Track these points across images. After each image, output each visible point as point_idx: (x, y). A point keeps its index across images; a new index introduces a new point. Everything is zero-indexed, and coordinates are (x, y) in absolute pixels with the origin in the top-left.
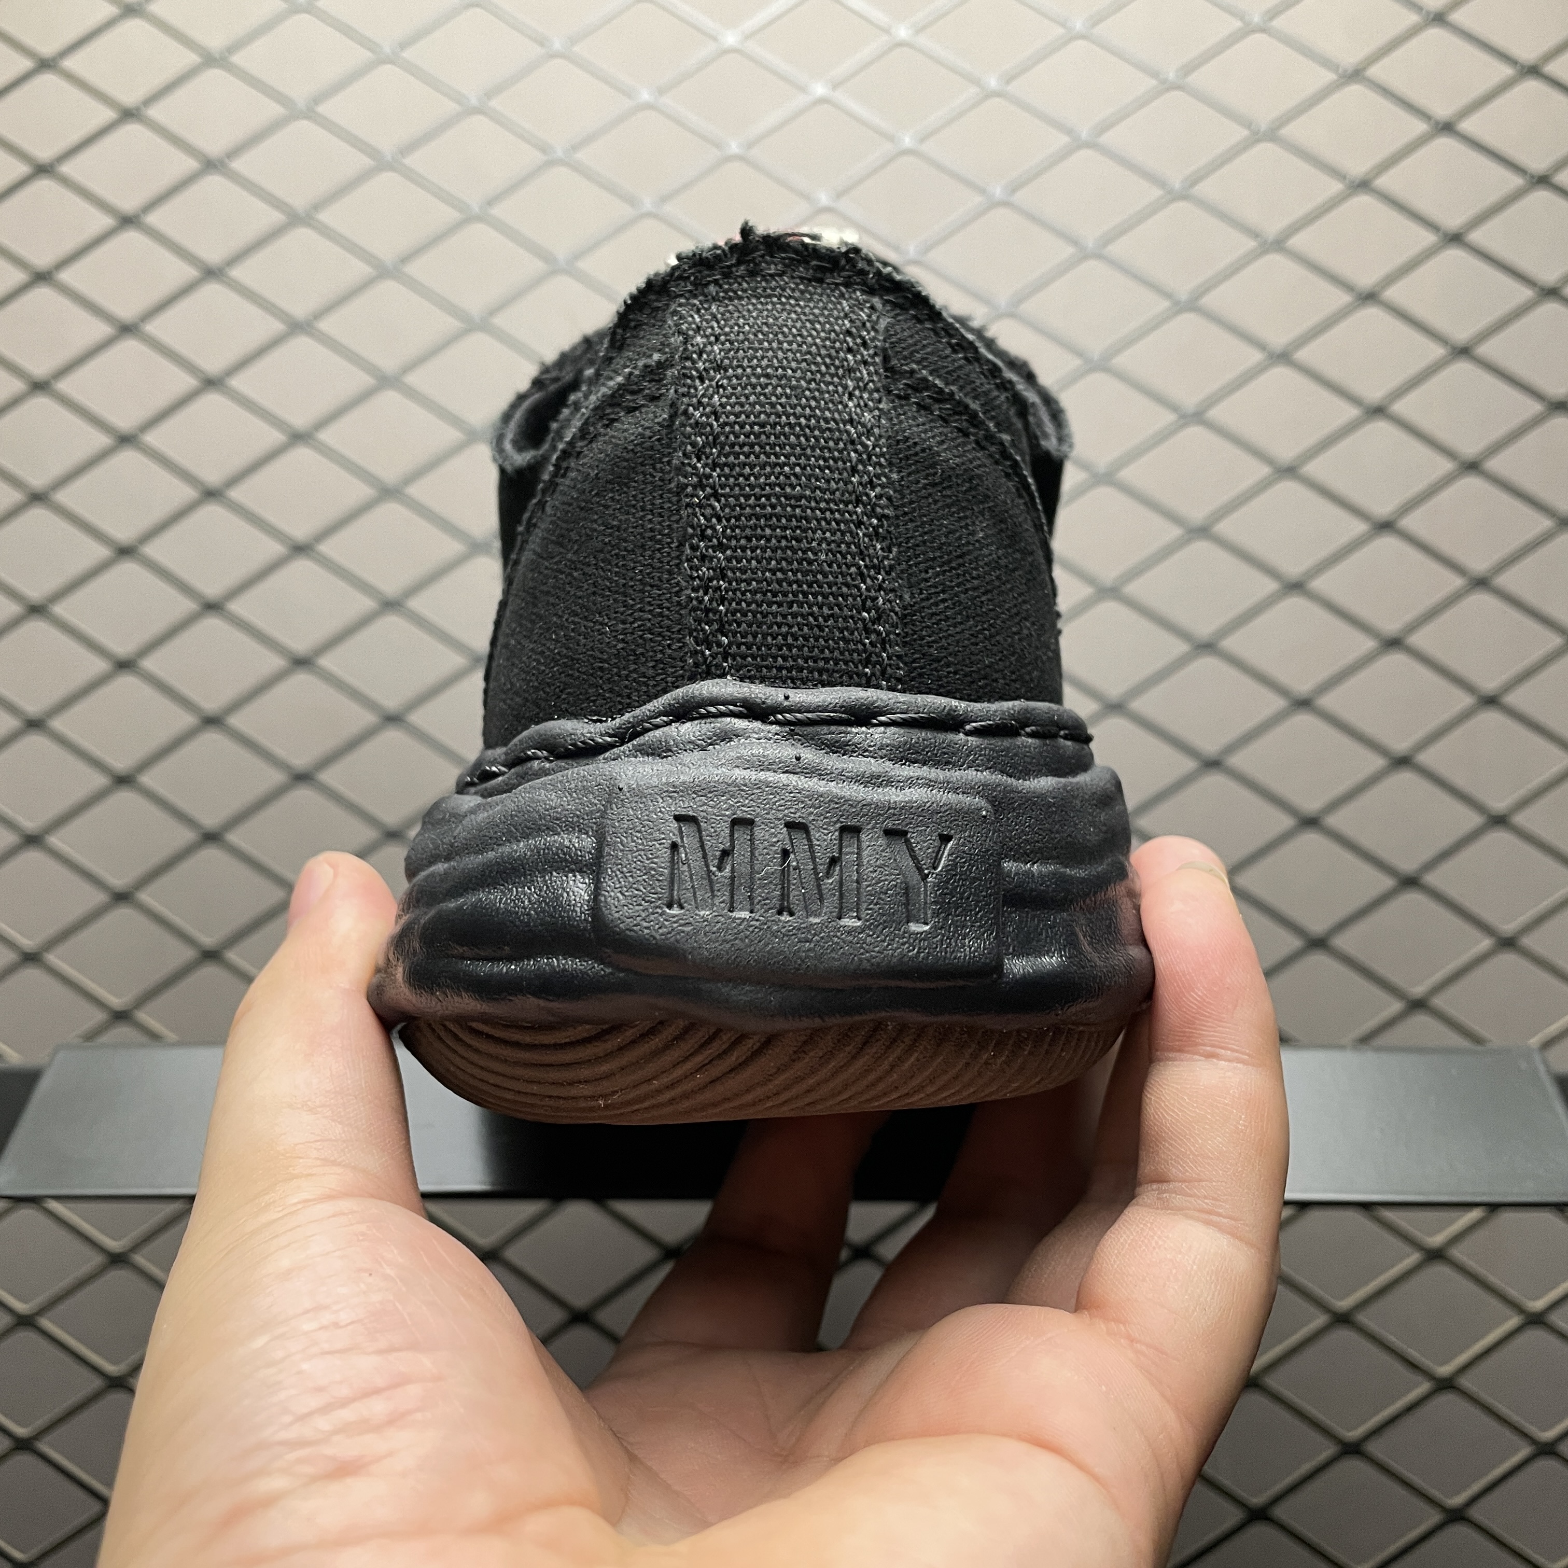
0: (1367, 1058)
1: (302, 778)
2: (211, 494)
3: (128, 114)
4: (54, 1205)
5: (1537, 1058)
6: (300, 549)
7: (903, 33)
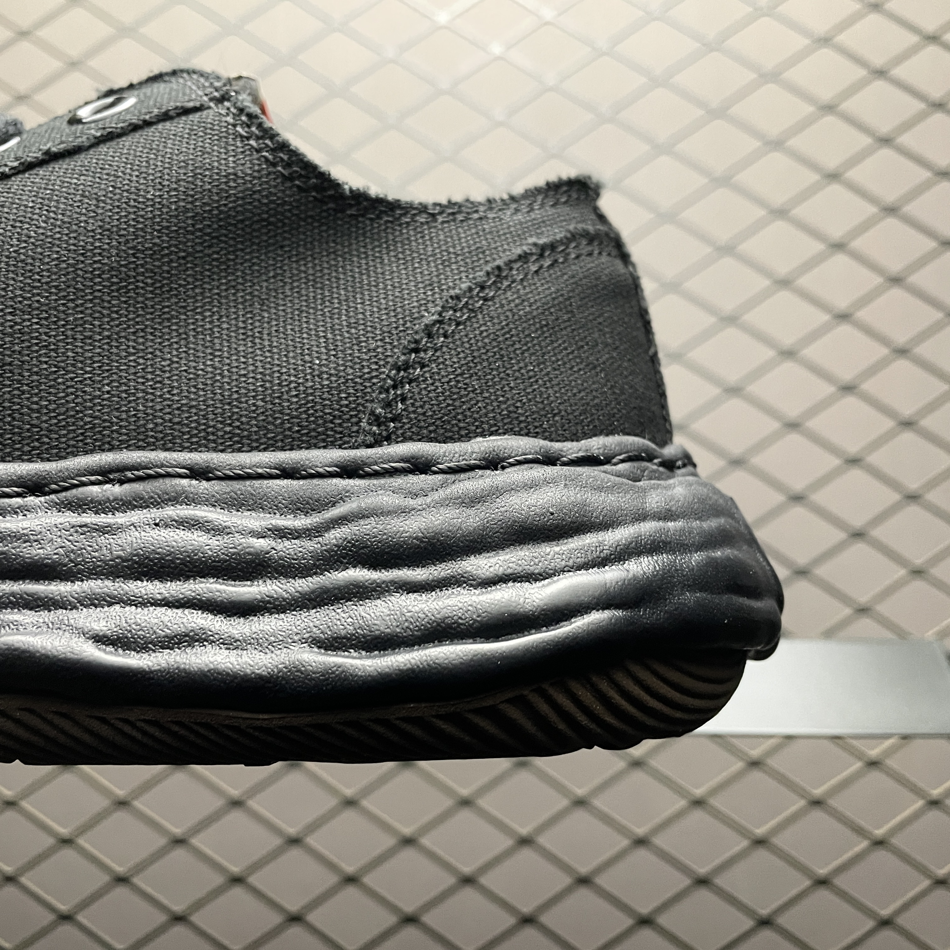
3: (73, 65)
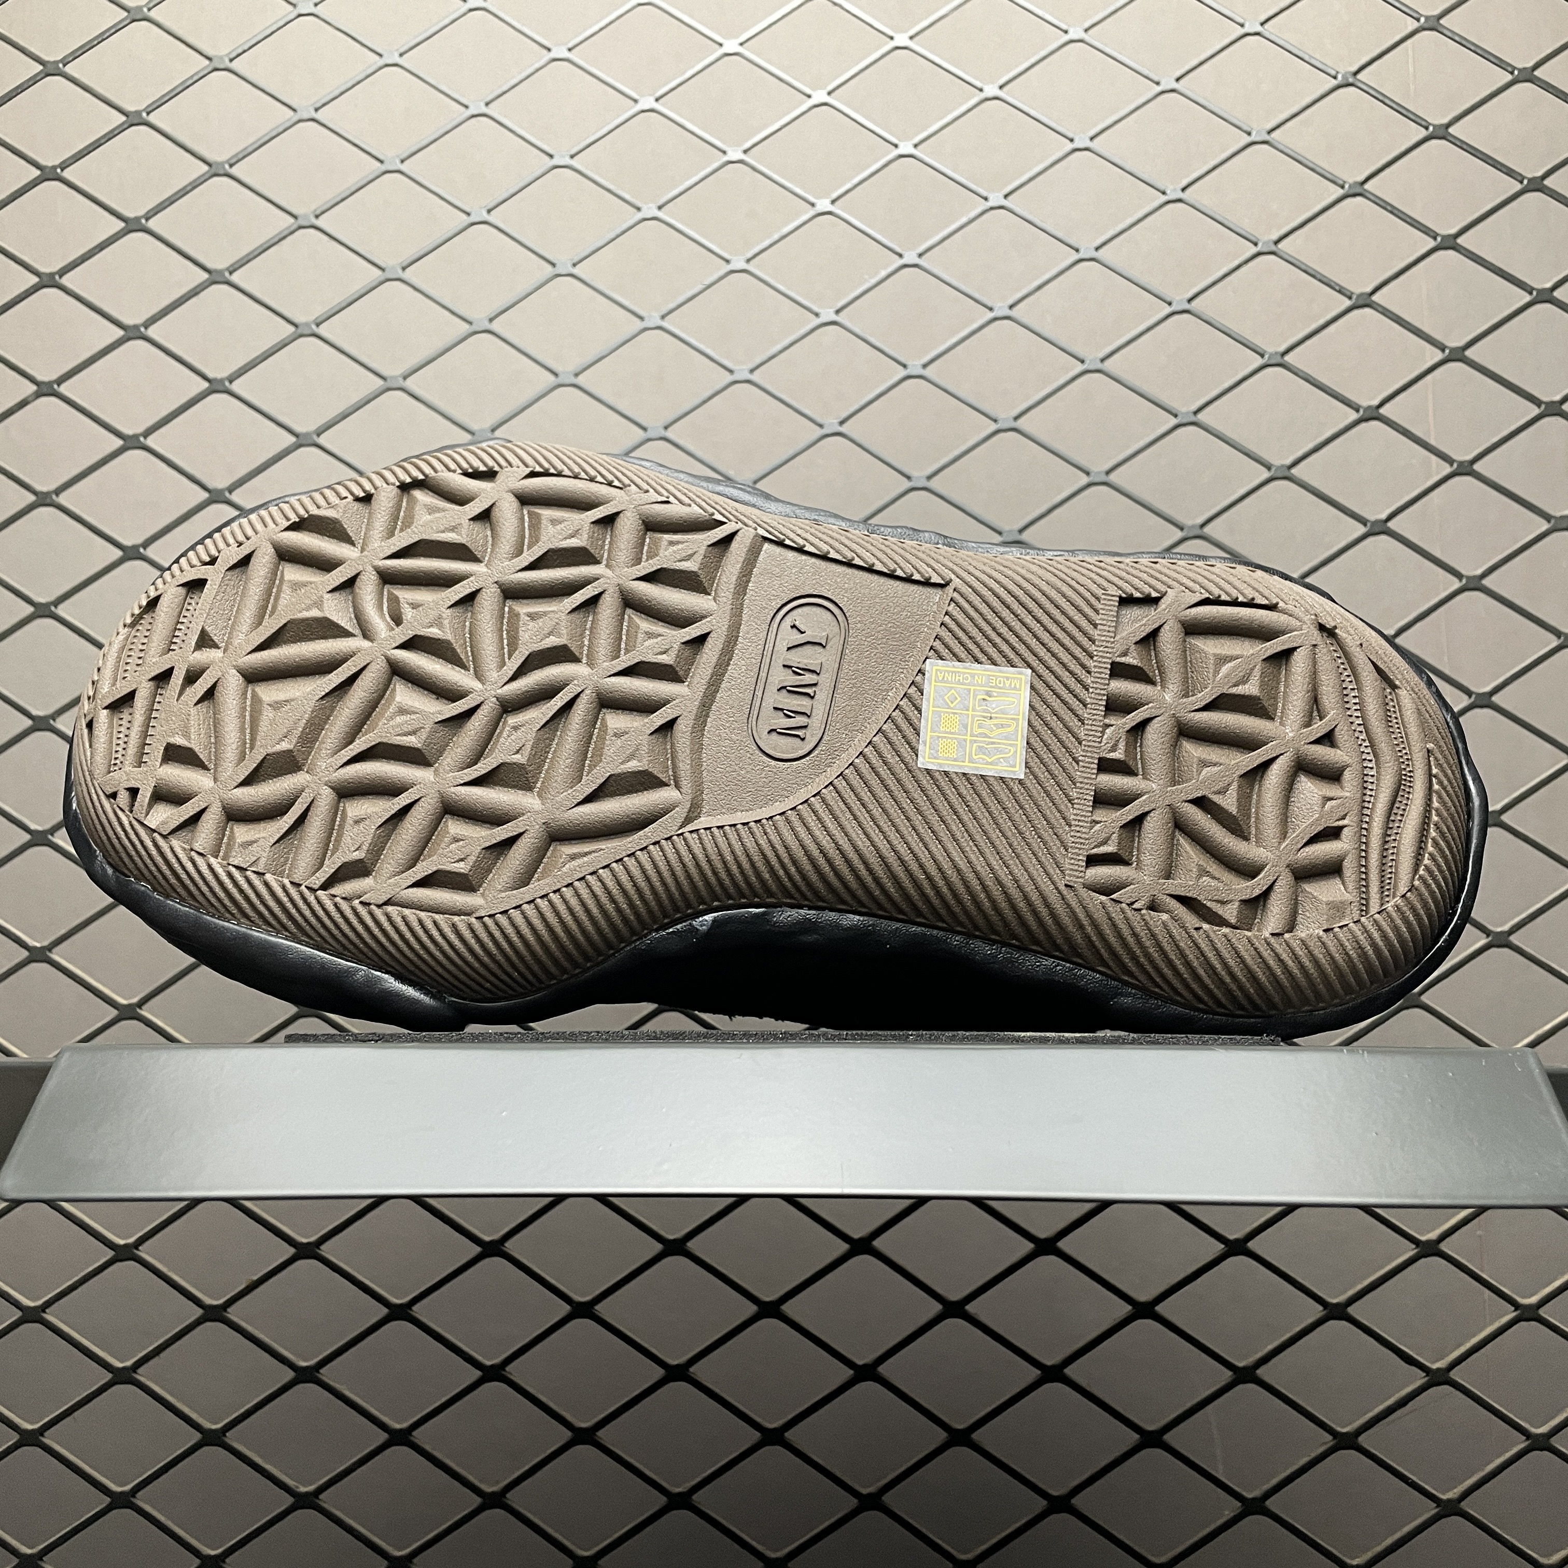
2: (216, 497)
3: (134, 120)
5: (1526, 1053)
7: (901, 39)
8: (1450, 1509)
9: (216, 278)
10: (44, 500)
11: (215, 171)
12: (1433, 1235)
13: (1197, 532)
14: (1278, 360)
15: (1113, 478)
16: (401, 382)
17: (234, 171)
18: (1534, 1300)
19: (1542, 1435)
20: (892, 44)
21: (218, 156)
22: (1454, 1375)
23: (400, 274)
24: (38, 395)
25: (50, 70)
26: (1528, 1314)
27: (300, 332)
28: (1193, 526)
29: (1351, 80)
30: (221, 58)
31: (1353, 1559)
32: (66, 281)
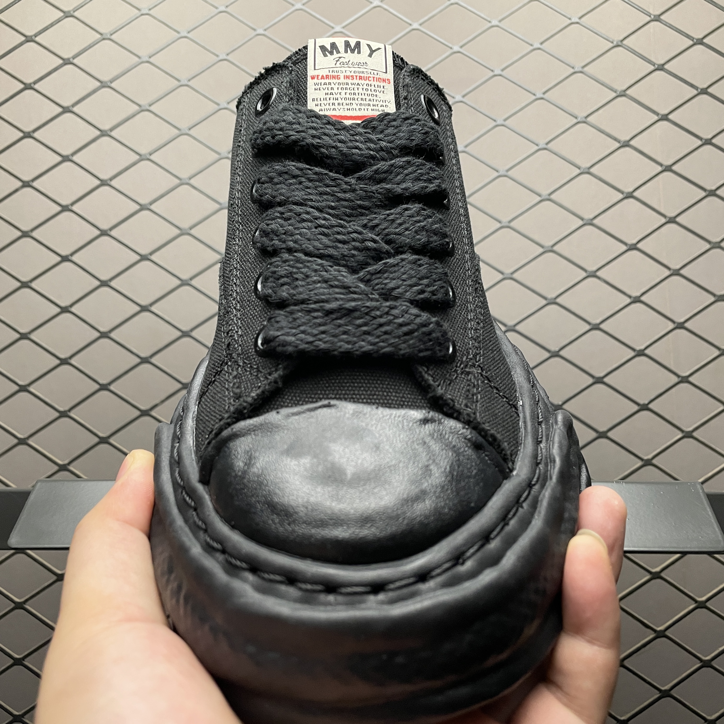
0: (623, 486)
1: (145, 360)
2: (104, 233)
3: (67, 62)
4: (29, 552)
5: (699, 486)
6: (144, 258)
7: (415, 26)
8: (666, 694)
9: (104, 133)
10: (25, 234)
11: (104, 85)
12: (658, 569)
13: (550, 249)
14: (587, 170)
15: (512, 224)
16: (187, 181)
17: (113, 85)
18: (704, 599)
19: (708, 660)
20: (411, 28)
21: (105, 78)
22: (668, 633)
23: (188, 132)
24: (23, 186)
25: (29, 39)
26: (702, 605)
27: (142, 158)
28: (548, 247)
29: (620, 43)
30: (106, 34)
31: (621, 717)
32: (36, 135)
